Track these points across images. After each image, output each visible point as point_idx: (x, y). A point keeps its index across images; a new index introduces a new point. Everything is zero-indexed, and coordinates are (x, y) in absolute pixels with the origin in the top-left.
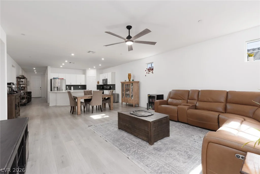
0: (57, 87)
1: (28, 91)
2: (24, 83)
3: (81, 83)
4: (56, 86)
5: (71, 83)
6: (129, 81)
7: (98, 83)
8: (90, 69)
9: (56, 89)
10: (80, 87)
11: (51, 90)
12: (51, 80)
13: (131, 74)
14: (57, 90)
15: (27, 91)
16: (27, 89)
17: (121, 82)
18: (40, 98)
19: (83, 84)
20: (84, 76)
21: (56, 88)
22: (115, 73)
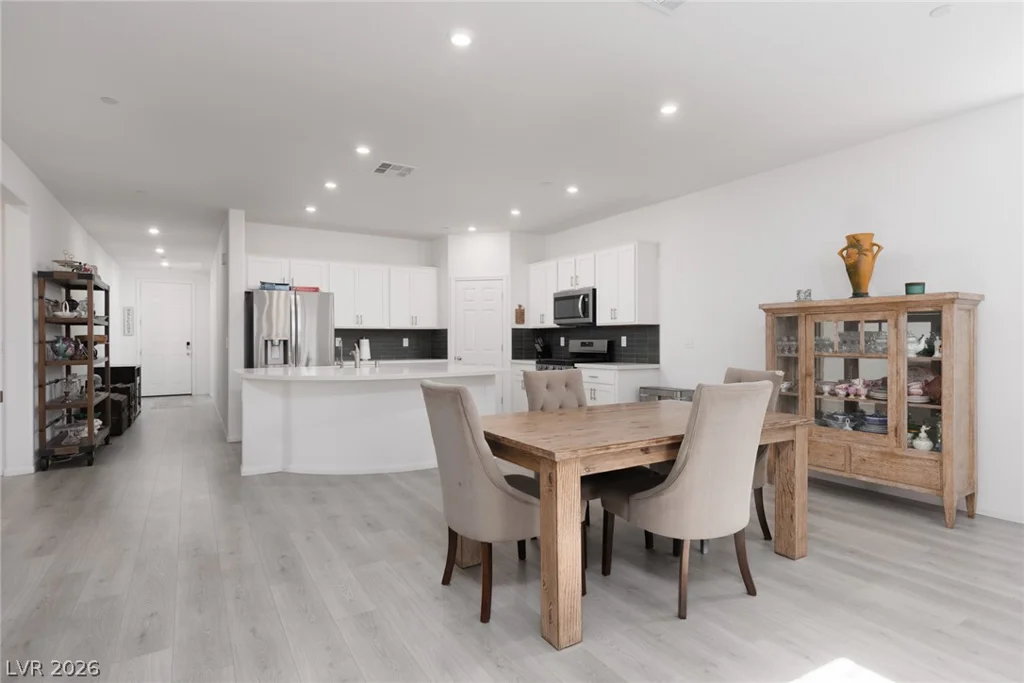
0: (285, 342)
1: (113, 364)
2: (84, 315)
3: (414, 319)
4: (277, 336)
5: (359, 318)
6: (856, 295)
7: (520, 315)
8: (472, 229)
9: (276, 354)
10: (406, 342)
11: (249, 363)
12: (249, 296)
13: (872, 235)
14: (286, 362)
15: (107, 363)
16: (107, 354)
17: (761, 307)
18: (186, 401)
19: (427, 323)
20: (430, 273)
21: (276, 348)
22: (658, 245)
